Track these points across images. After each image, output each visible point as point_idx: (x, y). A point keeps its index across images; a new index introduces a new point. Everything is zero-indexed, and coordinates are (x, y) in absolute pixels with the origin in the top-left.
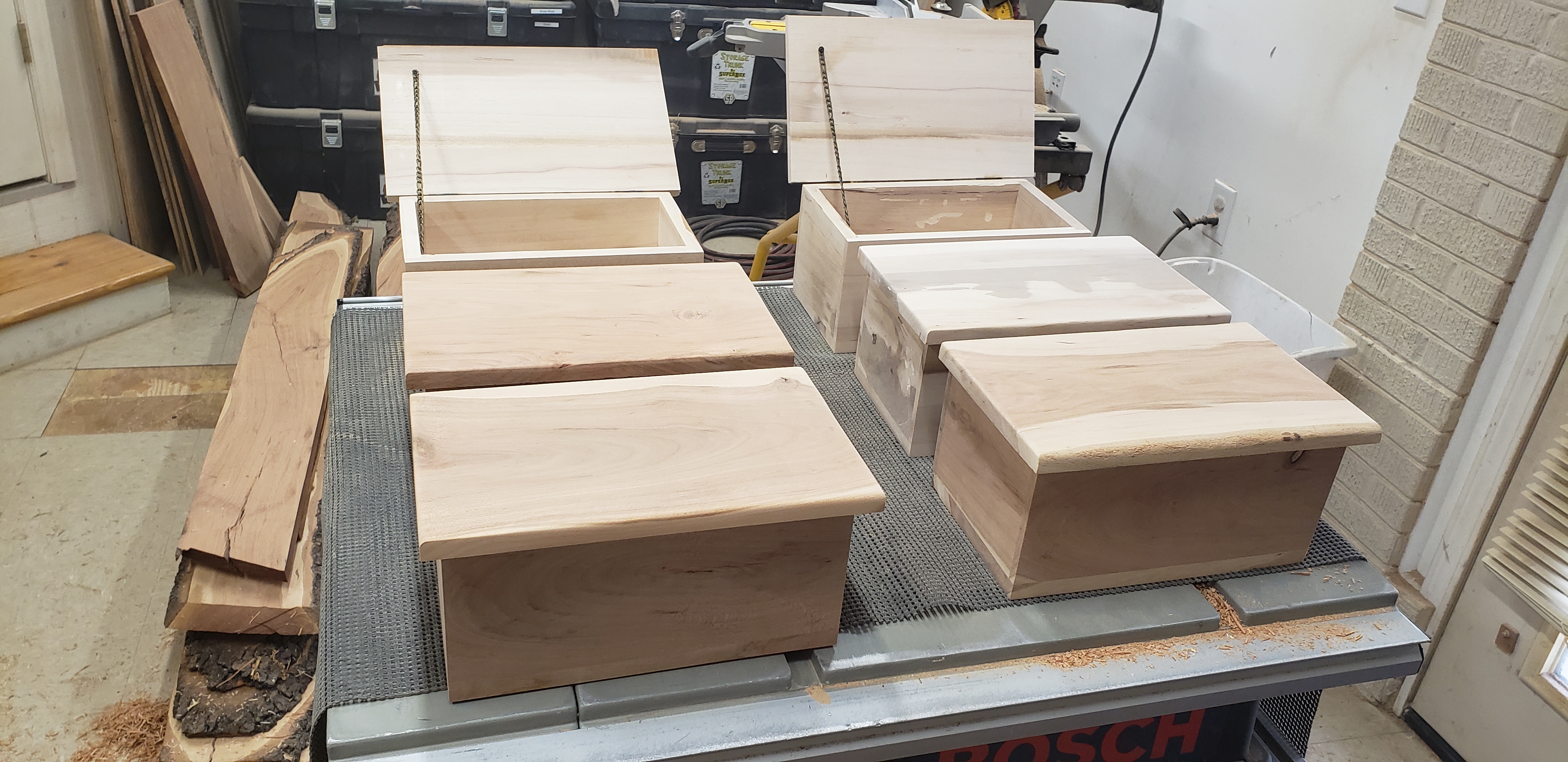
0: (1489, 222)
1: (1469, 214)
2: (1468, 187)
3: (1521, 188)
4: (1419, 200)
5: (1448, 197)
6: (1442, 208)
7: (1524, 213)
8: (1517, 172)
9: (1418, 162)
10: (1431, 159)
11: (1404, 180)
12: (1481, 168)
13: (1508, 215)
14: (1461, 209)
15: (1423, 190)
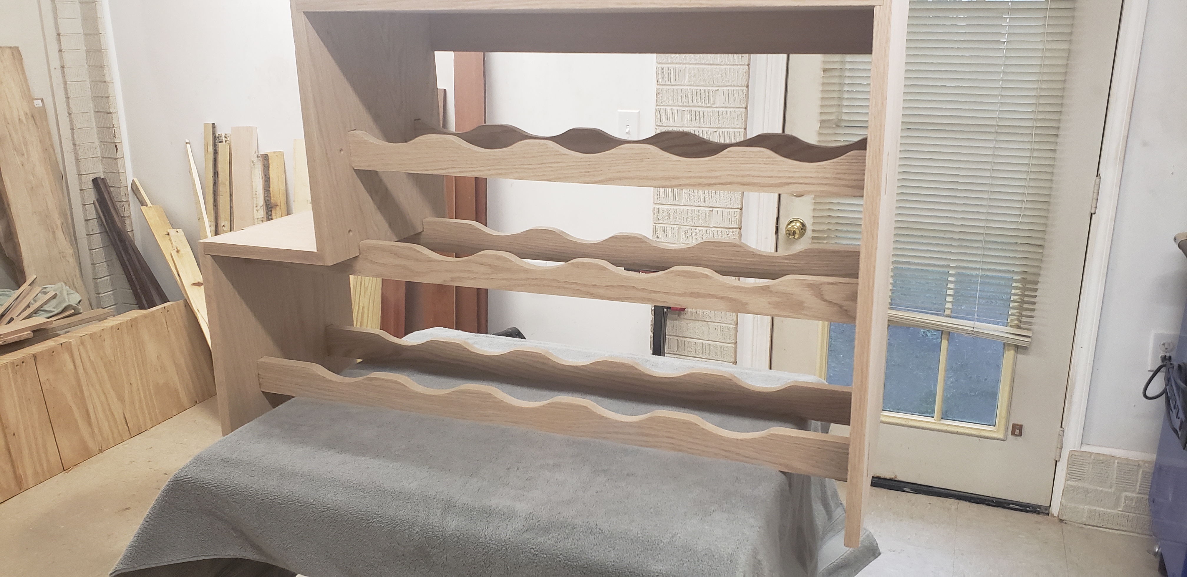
0: (720, 226)
1: (709, 226)
2: (703, 214)
3: (731, 207)
4: (677, 228)
5: (693, 222)
6: (692, 228)
7: (736, 216)
8: (724, 201)
9: (670, 212)
10: (676, 208)
11: (665, 222)
12: (706, 204)
13: (728, 220)
14: (703, 225)
15: (678, 223)
